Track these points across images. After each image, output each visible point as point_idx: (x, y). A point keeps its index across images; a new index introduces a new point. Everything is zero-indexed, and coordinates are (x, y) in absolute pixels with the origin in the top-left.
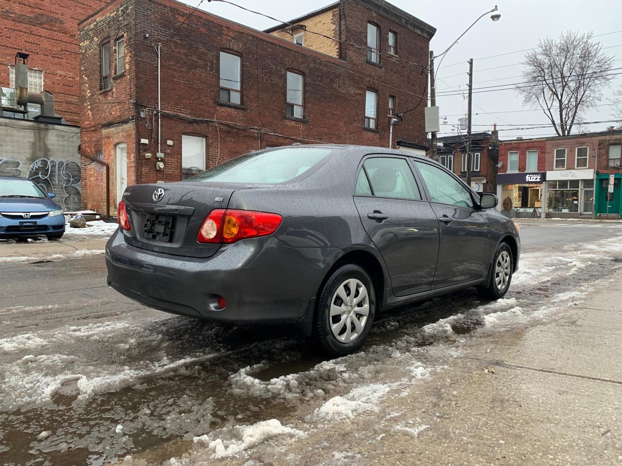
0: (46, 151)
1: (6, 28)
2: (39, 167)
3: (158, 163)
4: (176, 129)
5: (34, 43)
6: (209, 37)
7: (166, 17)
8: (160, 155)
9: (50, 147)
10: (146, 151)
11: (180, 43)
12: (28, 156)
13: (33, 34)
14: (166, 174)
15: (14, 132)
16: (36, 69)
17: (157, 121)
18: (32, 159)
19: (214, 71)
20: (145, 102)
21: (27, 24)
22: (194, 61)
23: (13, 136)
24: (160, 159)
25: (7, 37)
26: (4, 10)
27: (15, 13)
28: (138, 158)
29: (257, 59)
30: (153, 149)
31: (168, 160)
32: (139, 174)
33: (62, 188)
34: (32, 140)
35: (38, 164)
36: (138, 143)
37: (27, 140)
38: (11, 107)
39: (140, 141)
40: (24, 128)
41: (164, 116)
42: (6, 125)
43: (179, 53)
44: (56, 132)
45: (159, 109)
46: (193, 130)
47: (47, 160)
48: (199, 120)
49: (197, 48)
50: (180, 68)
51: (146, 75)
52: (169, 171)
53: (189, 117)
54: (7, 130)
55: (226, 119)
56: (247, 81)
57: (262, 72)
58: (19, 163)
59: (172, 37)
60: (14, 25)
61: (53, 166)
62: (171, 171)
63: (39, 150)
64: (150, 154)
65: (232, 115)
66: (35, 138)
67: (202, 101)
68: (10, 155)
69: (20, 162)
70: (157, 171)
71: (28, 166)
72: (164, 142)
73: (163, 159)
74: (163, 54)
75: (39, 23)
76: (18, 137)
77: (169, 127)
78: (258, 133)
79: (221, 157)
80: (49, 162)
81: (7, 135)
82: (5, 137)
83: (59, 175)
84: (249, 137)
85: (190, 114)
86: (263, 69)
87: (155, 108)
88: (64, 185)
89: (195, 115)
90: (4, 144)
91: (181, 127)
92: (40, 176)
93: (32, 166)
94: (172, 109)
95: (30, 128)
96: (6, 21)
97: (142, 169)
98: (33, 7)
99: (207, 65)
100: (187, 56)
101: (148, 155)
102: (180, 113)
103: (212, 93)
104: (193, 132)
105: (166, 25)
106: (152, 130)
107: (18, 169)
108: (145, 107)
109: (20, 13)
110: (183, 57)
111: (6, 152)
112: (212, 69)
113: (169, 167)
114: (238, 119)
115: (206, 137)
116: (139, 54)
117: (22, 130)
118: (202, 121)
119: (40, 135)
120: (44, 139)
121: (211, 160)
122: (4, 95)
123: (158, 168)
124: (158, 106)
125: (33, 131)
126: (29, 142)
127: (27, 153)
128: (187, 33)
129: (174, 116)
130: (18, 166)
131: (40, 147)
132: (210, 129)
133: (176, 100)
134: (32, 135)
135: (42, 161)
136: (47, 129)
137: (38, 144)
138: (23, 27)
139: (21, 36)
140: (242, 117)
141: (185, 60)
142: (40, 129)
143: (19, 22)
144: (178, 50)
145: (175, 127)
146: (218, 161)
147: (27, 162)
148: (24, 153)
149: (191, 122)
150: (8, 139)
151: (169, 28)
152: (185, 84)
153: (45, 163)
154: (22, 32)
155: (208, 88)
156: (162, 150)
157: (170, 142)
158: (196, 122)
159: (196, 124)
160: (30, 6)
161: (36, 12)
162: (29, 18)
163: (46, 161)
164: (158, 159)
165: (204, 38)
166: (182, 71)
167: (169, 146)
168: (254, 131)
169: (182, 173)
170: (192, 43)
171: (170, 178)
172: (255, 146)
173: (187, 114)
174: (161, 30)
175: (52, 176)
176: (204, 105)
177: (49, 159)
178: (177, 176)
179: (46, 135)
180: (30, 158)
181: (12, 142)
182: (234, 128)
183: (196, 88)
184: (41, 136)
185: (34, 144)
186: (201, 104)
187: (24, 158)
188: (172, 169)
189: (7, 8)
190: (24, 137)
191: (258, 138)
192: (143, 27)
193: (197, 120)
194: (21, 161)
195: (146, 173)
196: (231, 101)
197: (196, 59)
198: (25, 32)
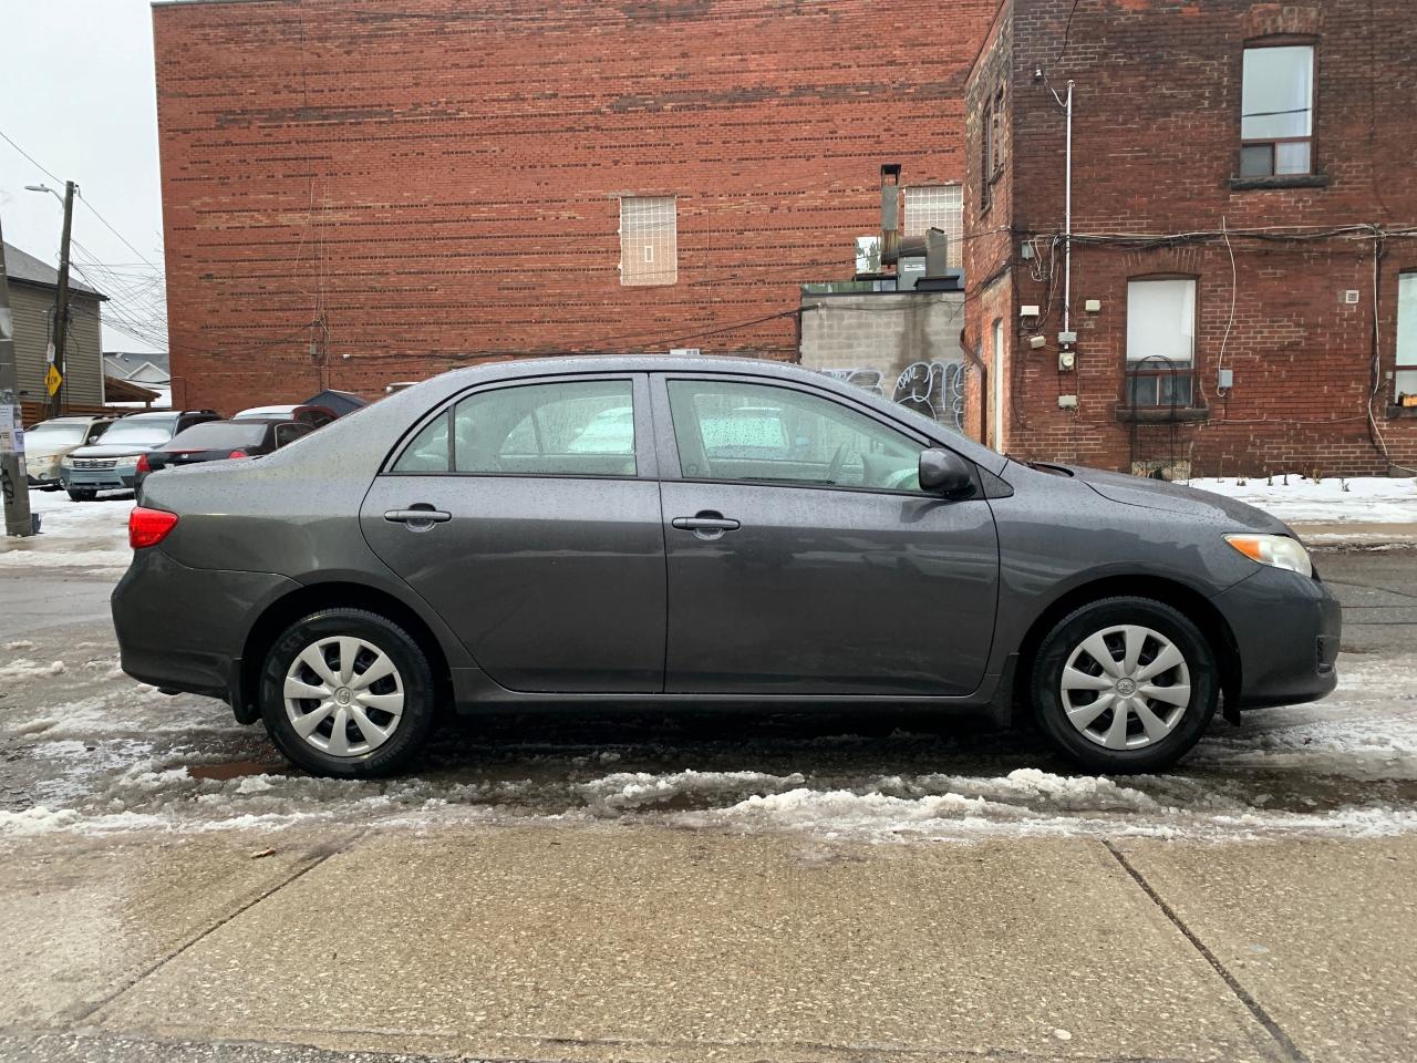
0: (926, 347)
1: (900, 118)
2: (912, 379)
3: (1062, 355)
4: (1111, 272)
5: (948, 133)
6: (1208, 23)
7: (1090, 15)
8: (1067, 336)
9: (932, 338)
10: (1034, 331)
11: (1125, 64)
12: (894, 360)
13: (947, 116)
14: (1084, 379)
15: (872, 318)
16: (952, 182)
17: (1062, 260)
18: (901, 367)
19: (1224, 105)
20: (1034, 221)
21: (936, 99)
22: (1163, 96)
23: (869, 326)
24: (1067, 347)
25: (901, 135)
26: (896, 85)
27: (915, 85)
28: (1016, 349)
29: (1372, 35)
30: (1050, 325)
31: (1087, 346)
32: (1018, 384)
33: (953, 418)
34: (900, 329)
35: (911, 374)
36: (1016, 315)
37: (892, 330)
38: (871, 271)
39: (1019, 311)
40: (888, 308)
41: (1080, 246)
42: (859, 307)
43: (1122, 89)
44: (945, 307)
45: (1068, 232)
46: (1159, 265)
47: (927, 365)
48: (1174, 239)
49: (1174, 62)
50: (1125, 123)
51: (1037, 162)
52: (1091, 372)
53: (1146, 236)
54: (859, 317)
55: (1258, 220)
56: (1333, 105)
57: (1390, 66)
58: (877, 376)
59: (1105, 55)
60: (914, 108)
61: (938, 375)
62: (1096, 372)
63: (913, 347)
64: (1042, 337)
65: (1278, 207)
66: (906, 326)
67: (1186, 190)
68: (864, 361)
69: (879, 372)
70: (1060, 373)
71: (892, 380)
72: (1078, 306)
73: (1075, 343)
74: (1079, 102)
75: (956, 91)
76: (878, 326)
77: (1094, 269)
78: (1368, 242)
79: (1239, 322)
80: (930, 368)
81: (860, 326)
82: (857, 331)
83: (947, 391)
84: (1339, 255)
85: (1149, 228)
86: (1393, 57)
87: (1058, 232)
88: (957, 412)
89: (1164, 229)
90: (855, 342)
91: (1125, 263)
92: (914, 397)
93: (899, 379)
94: (1102, 225)
95: (900, 306)
96: (900, 104)
97: (1024, 373)
98: (947, 62)
99: (1202, 96)
100: (1142, 88)
101: (1038, 340)
102: (1122, 231)
103: (1215, 164)
104: (1157, 271)
105: (1088, 33)
106: (1048, 283)
107: (878, 386)
108: (1033, 234)
109: (924, 81)
110: (1131, 94)
111: (859, 357)
112: (1215, 103)
113: (1090, 361)
114: (1299, 216)
115: (1196, 277)
116: (1021, 121)
117: (884, 312)
118: (1182, 242)
119: (915, 316)
120: (923, 325)
121: (1208, 333)
122: (861, 251)
123: (1061, 368)
124: (1065, 225)
125: (903, 312)
126: (896, 333)
127: (890, 357)
128: (1146, 34)
129: (1106, 241)
130: (876, 382)
131: (914, 340)
132: (1209, 255)
133: (1113, 202)
134: (902, 320)
135: (917, 367)
136: (929, 304)
137: (911, 337)
138: (927, 107)
139: (925, 126)
140: (1313, 205)
141: (1139, 100)
142: (914, 306)
143: (922, 100)
144: (1118, 84)
145: (1108, 267)
146: (1230, 333)
147: (893, 371)
148: (888, 355)
149: (1152, 248)
150: (860, 332)
151: (1098, 38)
152: (1137, 158)
153: (923, 370)
154: (928, 116)
155: (1203, 154)
156: (1074, 325)
157: (1093, 305)
158: (1167, 244)
159: (1166, 249)
160: (942, 62)
161: (951, 71)
162: (940, 85)
163: (924, 366)
164: (1063, 345)
165: (1196, 31)
166: (1130, 130)
167: (1091, 313)
168: (1357, 237)
169: (1126, 372)
170: (1159, 53)
171: (1093, 387)
172: (1356, 276)
173: (1140, 230)
174: (1075, 48)
175: (935, 394)
176: (1190, 200)
177: (930, 363)
178: (1112, 381)
179: (926, 316)
180: (895, 364)
181: (867, 337)
182: (1285, 241)
183: (1166, 163)
184: (918, 319)
185: (904, 336)
186: (1183, 199)
187: (887, 365)
188: (1097, 366)
189: (903, 79)
190: (888, 325)
191: (1369, 255)
192: (1029, 56)
193: (1168, 240)
194: (883, 371)
195: (1034, 381)
196: (1279, 171)
197: (1167, 89)
198: (933, 117)
